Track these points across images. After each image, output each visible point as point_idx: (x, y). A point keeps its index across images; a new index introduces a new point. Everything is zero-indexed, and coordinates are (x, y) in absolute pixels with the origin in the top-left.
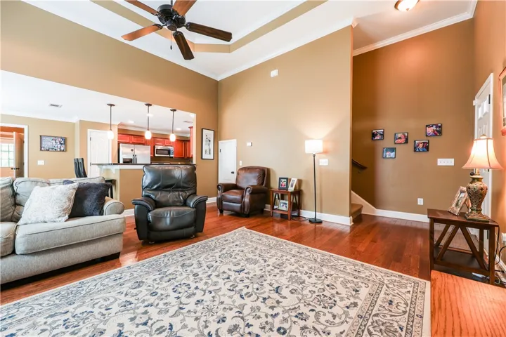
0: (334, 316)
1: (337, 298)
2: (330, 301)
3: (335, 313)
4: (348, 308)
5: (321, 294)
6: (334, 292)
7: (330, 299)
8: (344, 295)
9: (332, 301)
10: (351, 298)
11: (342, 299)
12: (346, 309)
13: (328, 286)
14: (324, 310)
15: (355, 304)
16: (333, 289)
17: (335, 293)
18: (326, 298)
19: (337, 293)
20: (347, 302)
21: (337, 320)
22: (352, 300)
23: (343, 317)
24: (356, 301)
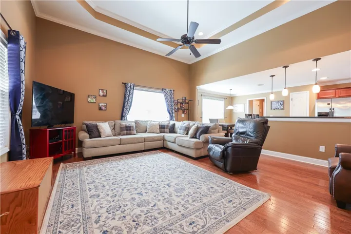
0: (102, 207)
1: (110, 215)
2: (112, 211)
3: (103, 209)
4: (99, 216)
5: (121, 209)
6: (117, 217)
7: (113, 212)
8: (109, 221)
9: (111, 212)
10: (103, 223)
11: (107, 218)
12: (99, 215)
13: (125, 217)
14: (110, 205)
15: (97, 222)
16: (120, 218)
17: (115, 217)
18: (116, 210)
19: (114, 219)
20: (102, 219)
21: (99, 207)
22: (101, 223)
23: (97, 211)
24: (98, 224)
